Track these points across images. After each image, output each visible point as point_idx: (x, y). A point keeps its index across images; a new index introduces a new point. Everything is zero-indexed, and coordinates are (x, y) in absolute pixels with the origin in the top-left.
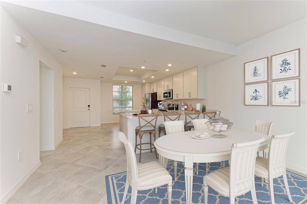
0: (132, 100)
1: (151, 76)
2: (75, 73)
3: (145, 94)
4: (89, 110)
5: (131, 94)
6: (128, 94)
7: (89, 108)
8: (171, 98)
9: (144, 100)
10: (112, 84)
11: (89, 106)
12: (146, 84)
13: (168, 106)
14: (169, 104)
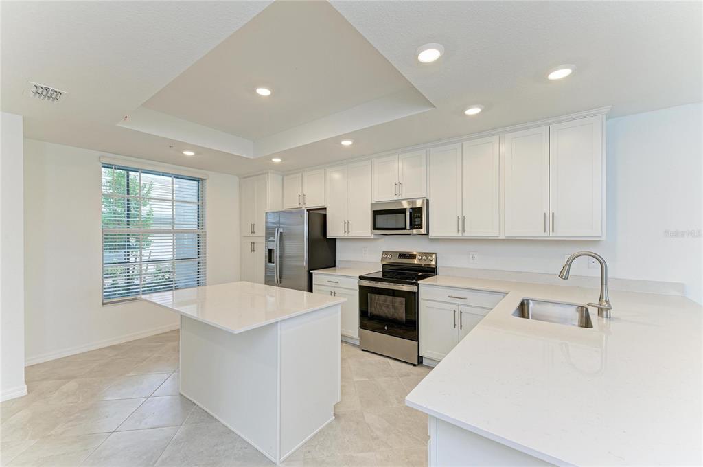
1: (338, 139)
3: (266, 213)
8: (425, 229)
9: (262, 234)
12: (268, 173)
13: (383, 259)
14: (384, 253)
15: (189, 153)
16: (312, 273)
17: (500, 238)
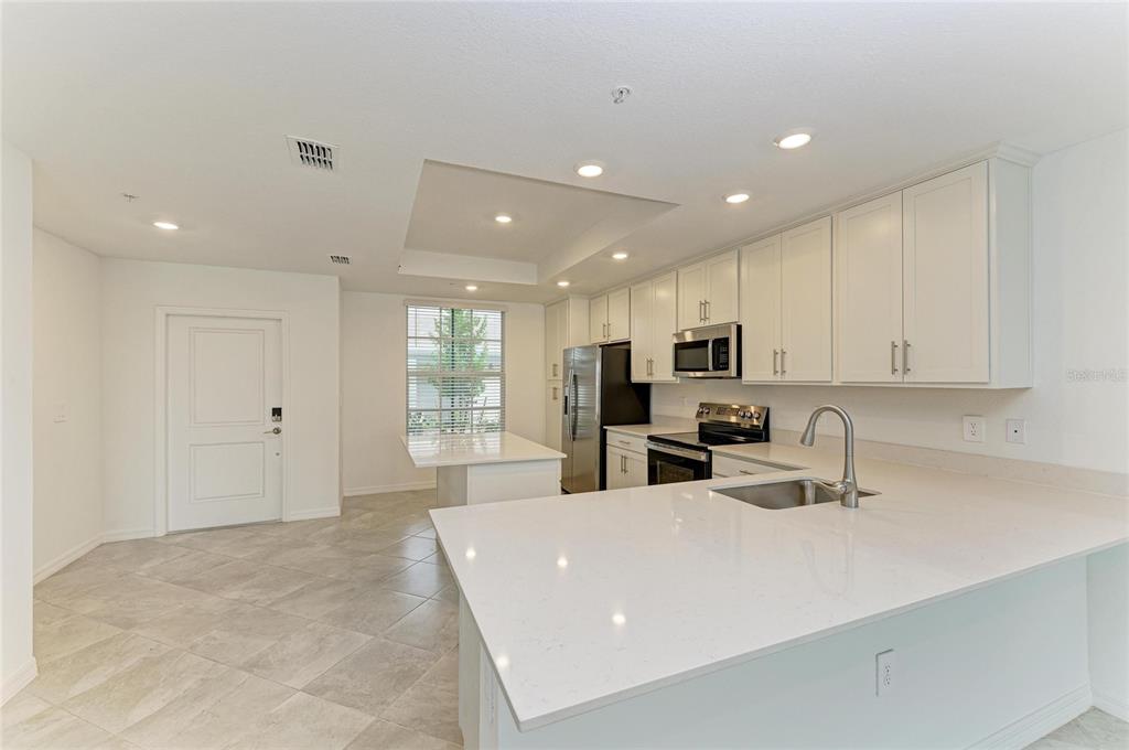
0: (502, 375)
1: (608, 253)
2: (167, 226)
3: (565, 351)
4: (277, 431)
5: (494, 349)
6: (479, 349)
7: (276, 425)
8: (733, 371)
9: (561, 376)
10: (403, 297)
11: (277, 412)
12: (568, 299)
13: (699, 414)
14: (702, 405)
15: (472, 288)
16: (606, 430)
17: (834, 384)
